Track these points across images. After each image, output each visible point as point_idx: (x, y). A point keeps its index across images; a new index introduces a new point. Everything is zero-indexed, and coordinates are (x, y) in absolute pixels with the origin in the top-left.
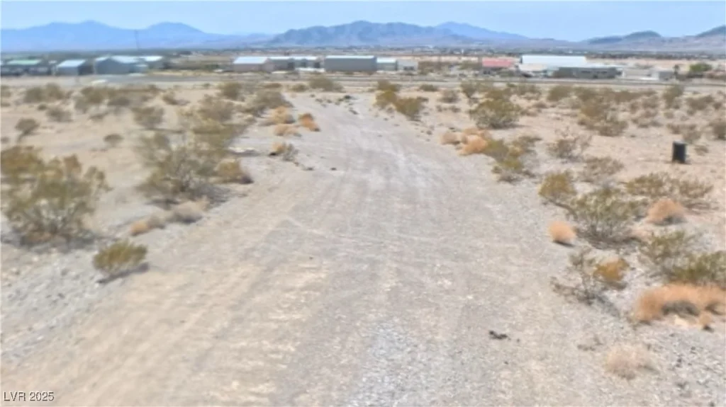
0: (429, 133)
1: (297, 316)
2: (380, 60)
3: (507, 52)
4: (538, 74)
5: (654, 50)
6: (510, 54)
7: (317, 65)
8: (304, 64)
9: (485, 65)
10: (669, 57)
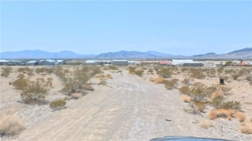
0: (145, 79)
1: (112, 117)
2: (129, 62)
3: (168, 59)
4: (178, 65)
5: (214, 58)
6: (168, 60)
7: (110, 63)
8: (106, 63)
9: (161, 63)
10: (219, 60)
